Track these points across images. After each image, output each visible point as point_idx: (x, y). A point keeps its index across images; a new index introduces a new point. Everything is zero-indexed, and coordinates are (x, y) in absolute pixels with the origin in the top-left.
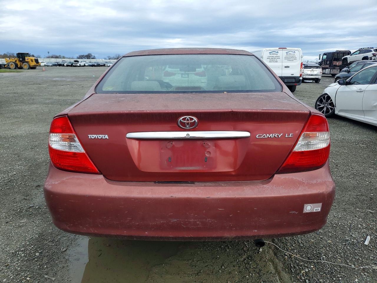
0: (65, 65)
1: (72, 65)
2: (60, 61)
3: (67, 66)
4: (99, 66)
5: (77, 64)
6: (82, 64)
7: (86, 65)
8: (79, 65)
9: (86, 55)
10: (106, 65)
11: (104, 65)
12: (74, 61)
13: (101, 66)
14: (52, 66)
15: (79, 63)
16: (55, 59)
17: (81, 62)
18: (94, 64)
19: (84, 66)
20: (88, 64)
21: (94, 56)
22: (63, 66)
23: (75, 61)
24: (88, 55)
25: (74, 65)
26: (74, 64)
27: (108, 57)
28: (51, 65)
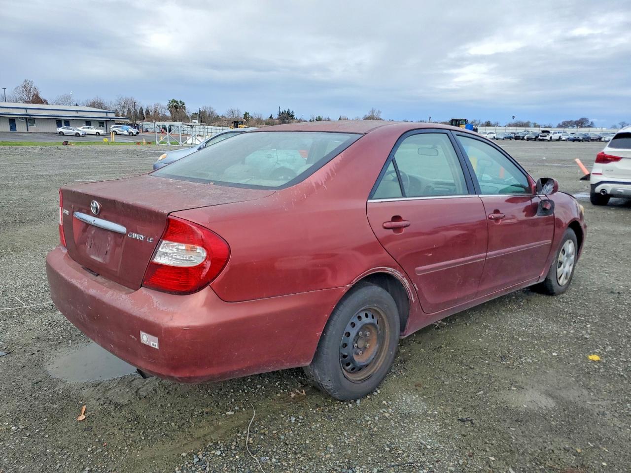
0: (525, 138)
1: (537, 137)
2: (520, 131)
3: (528, 140)
4: (588, 141)
5: (545, 136)
6: (556, 137)
7: (564, 138)
8: (549, 139)
9: (577, 121)
10: (603, 139)
11: (600, 139)
12: (540, 132)
13: (593, 140)
14: (503, 139)
15: (550, 135)
16: (515, 128)
17: (555, 133)
18: (577, 136)
19: (560, 139)
20: (567, 137)
21: (592, 123)
22: (523, 139)
23: (543, 132)
24: (580, 120)
25: (539, 137)
26: (541, 136)
27: (620, 124)
28: (502, 137)
